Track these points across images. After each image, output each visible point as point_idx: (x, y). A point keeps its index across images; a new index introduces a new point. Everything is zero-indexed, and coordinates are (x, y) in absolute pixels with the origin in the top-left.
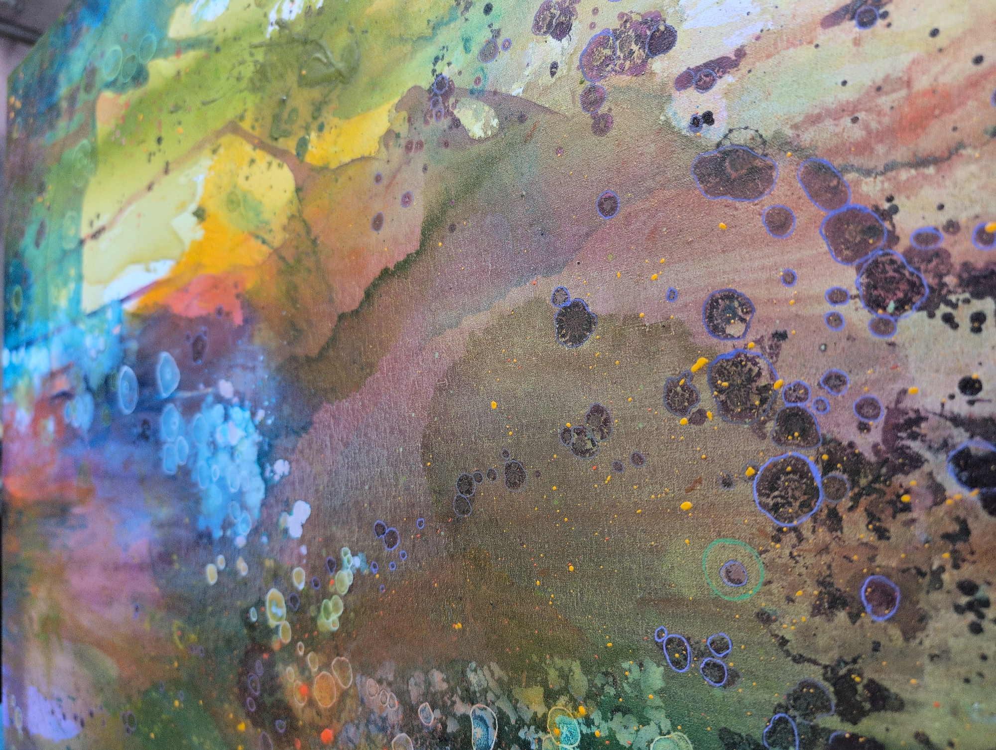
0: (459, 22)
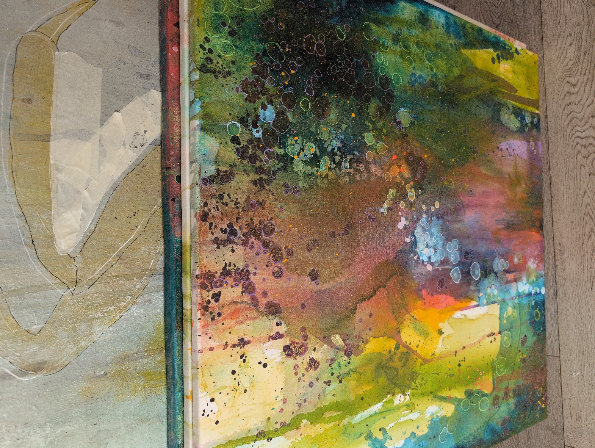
0: (341, 373)
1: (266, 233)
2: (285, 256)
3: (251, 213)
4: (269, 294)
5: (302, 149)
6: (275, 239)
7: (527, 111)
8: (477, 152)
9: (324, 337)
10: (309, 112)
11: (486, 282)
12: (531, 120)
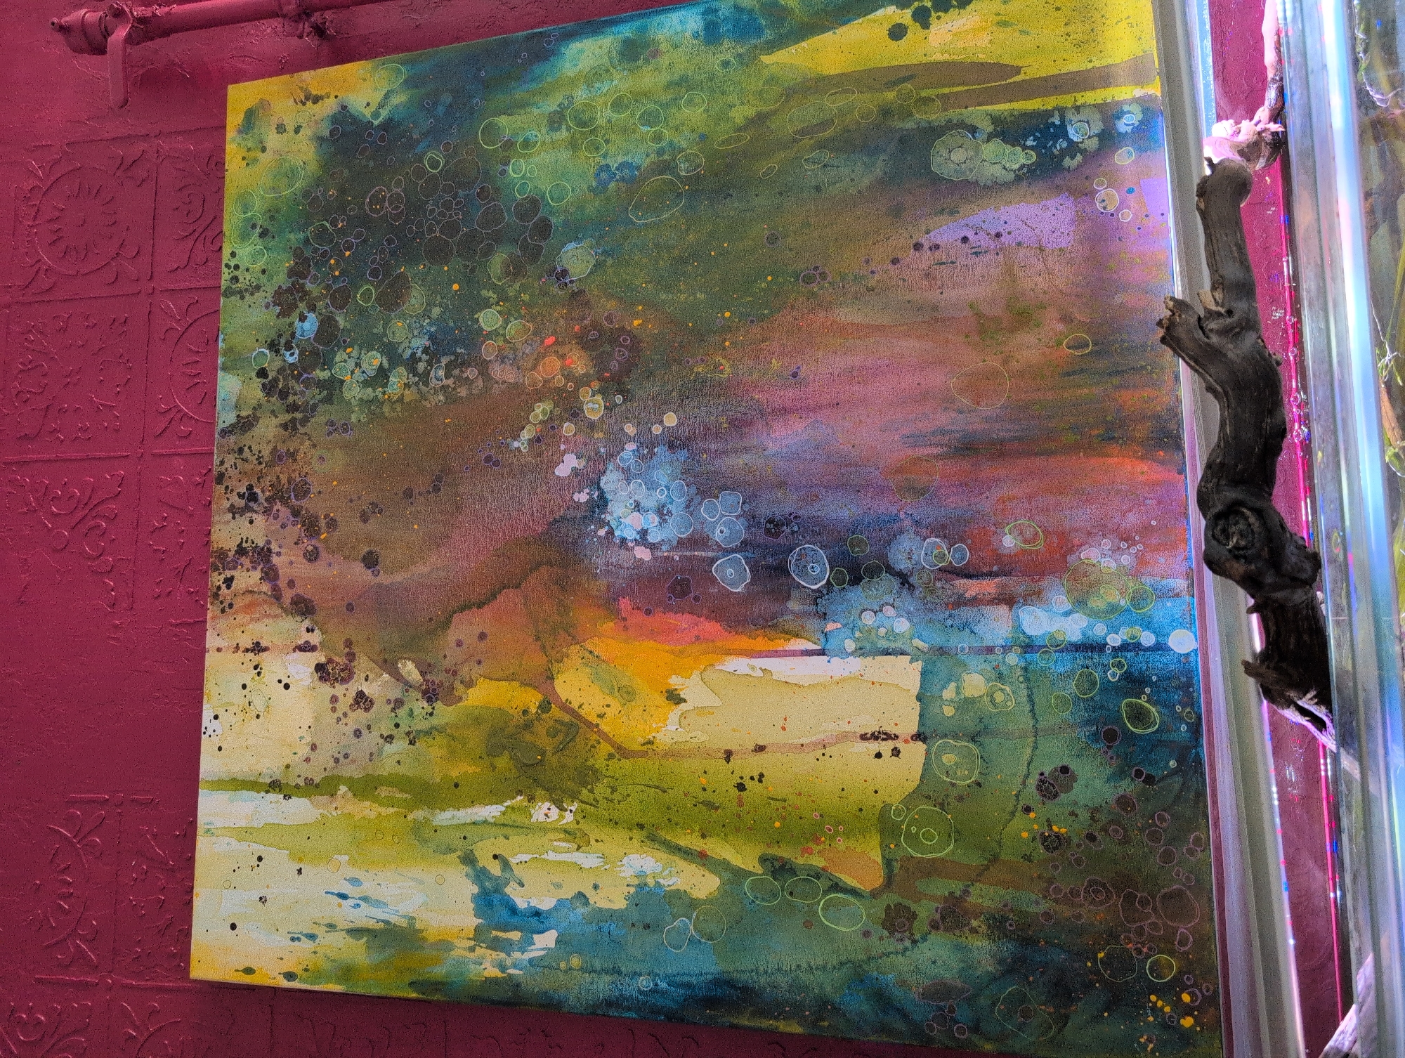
0: (414, 728)
1: (295, 496)
2: (324, 528)
3: (278, 469)
4: (297, 584)
5: (358, 365)
6: (310, 504)
7: (1077, 109)
8: (823, 276)
9: (385, 661)
10: (373, 306)
11: (856, 595)
12: (1097, 127)
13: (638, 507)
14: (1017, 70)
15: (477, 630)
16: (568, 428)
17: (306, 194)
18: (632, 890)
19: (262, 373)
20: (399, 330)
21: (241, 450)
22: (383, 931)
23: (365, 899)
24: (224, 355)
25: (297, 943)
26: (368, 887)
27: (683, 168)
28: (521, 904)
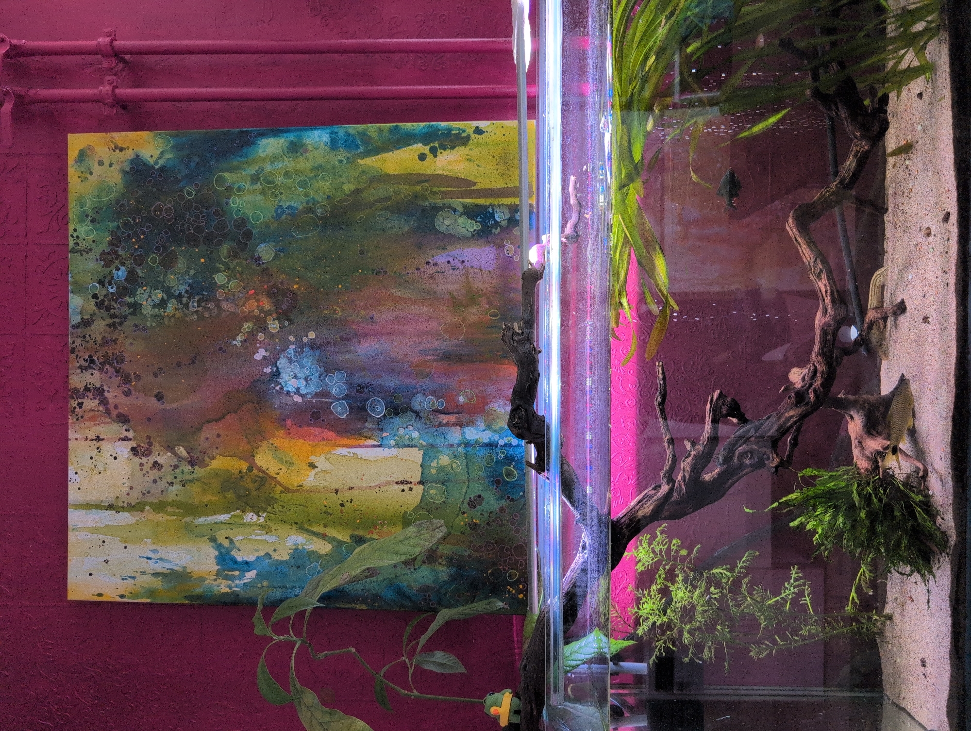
0: (184, 479)
1: (117, 362)
2: (133, 380)
3: (106, 348)
4: (119, 407)
5: (150, 296)
6: (125, 367)
7: (499, 206)
8: (385, 272)
9: (169, 446)
10: (157, 266)
11: (397, 420)
12: (507, 216)
13: (295, 376)
14: (475, 184)
15: (215, 432)
16: (261, 336)
17: (118, 202)
18: (292, 551)
19: (95, 296)
20: (172, 280)
21: (84, 337)
22: (170, 574)
23: (160, 559)
24: (72, 285)
25: (125, 581)
26: (162, 553)
27: (319, 212)
28: (239, 559)
